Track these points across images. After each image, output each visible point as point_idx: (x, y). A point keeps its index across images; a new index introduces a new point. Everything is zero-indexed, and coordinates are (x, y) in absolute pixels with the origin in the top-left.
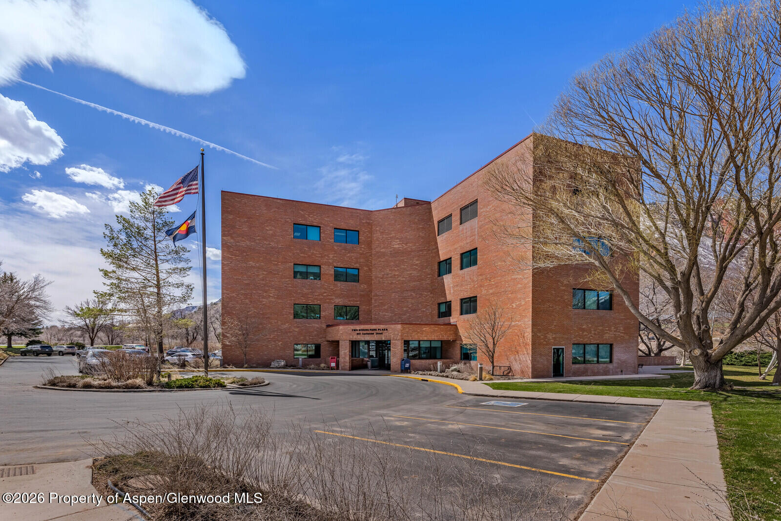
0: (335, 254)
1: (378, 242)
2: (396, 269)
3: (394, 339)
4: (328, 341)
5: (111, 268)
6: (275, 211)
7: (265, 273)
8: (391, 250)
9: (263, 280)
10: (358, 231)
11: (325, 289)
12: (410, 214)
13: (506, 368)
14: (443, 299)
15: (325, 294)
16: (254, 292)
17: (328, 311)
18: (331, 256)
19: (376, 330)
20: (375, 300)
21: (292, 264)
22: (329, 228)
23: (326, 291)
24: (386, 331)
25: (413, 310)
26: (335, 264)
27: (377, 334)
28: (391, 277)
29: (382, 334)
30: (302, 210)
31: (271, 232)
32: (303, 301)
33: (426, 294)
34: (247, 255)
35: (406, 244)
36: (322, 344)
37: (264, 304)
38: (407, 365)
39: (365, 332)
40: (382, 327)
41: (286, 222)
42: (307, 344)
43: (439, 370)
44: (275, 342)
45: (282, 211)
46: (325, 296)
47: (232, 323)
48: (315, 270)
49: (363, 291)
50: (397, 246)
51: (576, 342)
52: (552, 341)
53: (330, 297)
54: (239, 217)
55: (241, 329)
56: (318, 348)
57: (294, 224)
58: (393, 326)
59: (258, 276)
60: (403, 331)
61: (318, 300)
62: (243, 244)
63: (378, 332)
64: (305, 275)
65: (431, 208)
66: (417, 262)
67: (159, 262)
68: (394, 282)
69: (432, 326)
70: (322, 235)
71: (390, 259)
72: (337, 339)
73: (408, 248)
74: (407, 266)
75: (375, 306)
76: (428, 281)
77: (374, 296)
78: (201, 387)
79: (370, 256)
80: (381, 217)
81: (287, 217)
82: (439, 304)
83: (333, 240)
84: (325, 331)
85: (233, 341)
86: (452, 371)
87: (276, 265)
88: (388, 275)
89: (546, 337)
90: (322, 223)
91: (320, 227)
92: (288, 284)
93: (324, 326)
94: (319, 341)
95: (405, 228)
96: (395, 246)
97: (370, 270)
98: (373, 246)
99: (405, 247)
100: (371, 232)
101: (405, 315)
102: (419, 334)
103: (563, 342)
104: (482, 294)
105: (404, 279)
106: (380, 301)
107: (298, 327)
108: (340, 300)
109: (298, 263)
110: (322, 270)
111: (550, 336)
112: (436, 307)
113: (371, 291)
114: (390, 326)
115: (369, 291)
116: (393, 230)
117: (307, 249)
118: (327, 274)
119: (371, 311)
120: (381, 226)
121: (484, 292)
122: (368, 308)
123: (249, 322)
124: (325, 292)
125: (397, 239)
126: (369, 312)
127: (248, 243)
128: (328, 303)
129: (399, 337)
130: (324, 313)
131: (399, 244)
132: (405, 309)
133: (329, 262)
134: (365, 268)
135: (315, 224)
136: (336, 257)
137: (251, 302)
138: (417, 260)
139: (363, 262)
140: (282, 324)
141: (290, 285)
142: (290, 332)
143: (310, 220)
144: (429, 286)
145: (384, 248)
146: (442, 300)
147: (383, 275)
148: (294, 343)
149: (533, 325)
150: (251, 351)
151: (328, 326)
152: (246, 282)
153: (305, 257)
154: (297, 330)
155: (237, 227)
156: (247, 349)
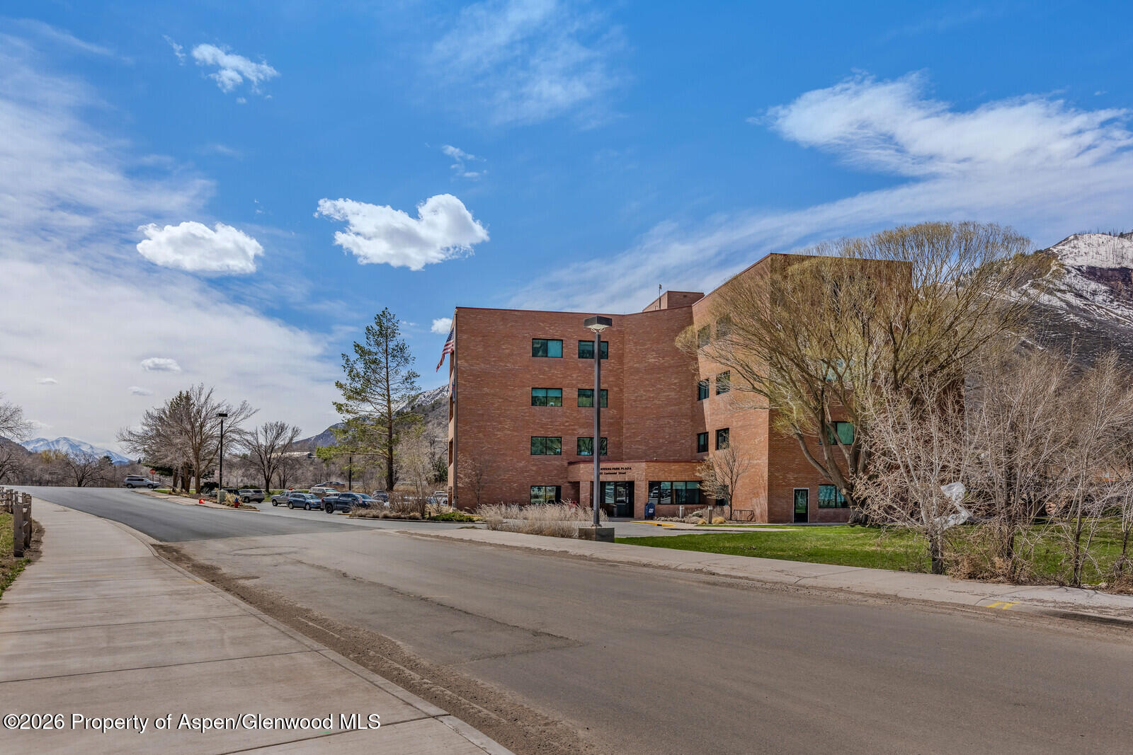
0: (578, 373)
1: (631, 355)
2: (651, 389)
3: (638, 479)
4: (569, 482)
5: (343, 400)
6: (512, 326)
7: (500, 400)
8: (646, 364)
9: (498, 409)
10: (607, 342)
11: (567, 417)
12: (668, 320)
13: (748, 513)
14: (702, 428)
15: (567, 424)
16: (489, 424)
17: (569, 445)
18: (574, 376)
19: (619, 469)
20: (627, 429)
21: (530, 389)
22: (572, 341)
23: (568, 420)
24: (629, 471)
25: (670, 442)
26: (580, 386)
27: (620, 473)
28: (645, 400)
29: (625, 473)
30: (543, 322)
31: (507, 351)
32: (542, 433)
33: (685, 421)
34: (482, 380)
35: (663, 358)
36: (563, 486)
37: (498, 438)
38: (651, 511)
39: (607, 471)
40: (625, 465)
41: (524, 337)
42: (546, 486)
43: (680, 515)
44: (509, 483)
45: (519, 324)
46: (567, 426)
47: (466, 462)
48: (557, 394)
49: (612, 418)
50: (653, 360)
51: (823, 483)
52: (793, 481)
53: (573, 427)
54: (473, 336)
55: (474, 468)
56: (558, 489)
57: (533, 339)
58: (636, 464)
59: (492, 404)
60: (647, 470)
61: (558, 432)
62: (476, 368)
63: (621, 471)
64: (544, 402)
65: (692, 312)
66: (676, 381)
67: (391, 392)
68: (649, 406)
69: (683, 464)
70: (565, 350)
71: (645, 377)
72: (577, 479)
73: (665, 362)
74: (664, 385)
75: (627, 438)
76: (688, 406)
77: (625, 424)
78: (458, 521)
79: (622, 372)
80: (634, 323)
81: (525, 331)
82: (699, 435)
83: (577, 356)
84: (566, 470)
85: (467, 483)
86: (694, 516)
87: (513, 390)
88: (641, 397)
89: (785, 477)
90: (564, 336)
91: (562, 340)
92: (525, 413)
93: (565, 464)
94: (560, 482)
95: (663, 338)
96: (650, 361)
97: (621, 390)
98: (626, 361)
99: (663, 361)
100: (622, 342)
101: (661, 448)
102: (666, 474)
103: (807, 483)
104: (734, 425)
105: (661, 402)
106: (633, 431)
107: (537, 465)
108: (584, 430)
109: (537, 386)
110: (564, 393)
111: (790, 476)
112: (695, 438)
113: (621, 418)
114: (634, 464)
115: (620, 418)
116: (649, 340)
117: (547, 369)
118: (570, 399)
119: (621, 443)
120: (634, 335)
121: (735, 424)
122: (617, 439)
123: (482, 459)
124: (567, 422)
125: (653, 351)
126: (619, 445)
127: (483, 365)
128: (570, 434)
129: (643, 477)
130: (565, 448)
131: (654, 358)
132: (661, 441)
133: (572, 384)
134: (615, 389)
135: (556, 337)
136: (579, 376)
137: (485, 436)
138: (676, 378)
139: (612, 381)
140: (518, 462)
141: (527, 414)
142: (527, 471)
143: (552, 332)
144: (689, 411)
145: (638, 362)
146: (701, 430)
147: (637, 397)
148: (531, 484)
149: (770, 464)
150: (484, 494)
151: (570, 463)
152: (480, 412)
153: (544, 379)
154: (534, 468)
155: (472, 348)
156: (480, 492)
